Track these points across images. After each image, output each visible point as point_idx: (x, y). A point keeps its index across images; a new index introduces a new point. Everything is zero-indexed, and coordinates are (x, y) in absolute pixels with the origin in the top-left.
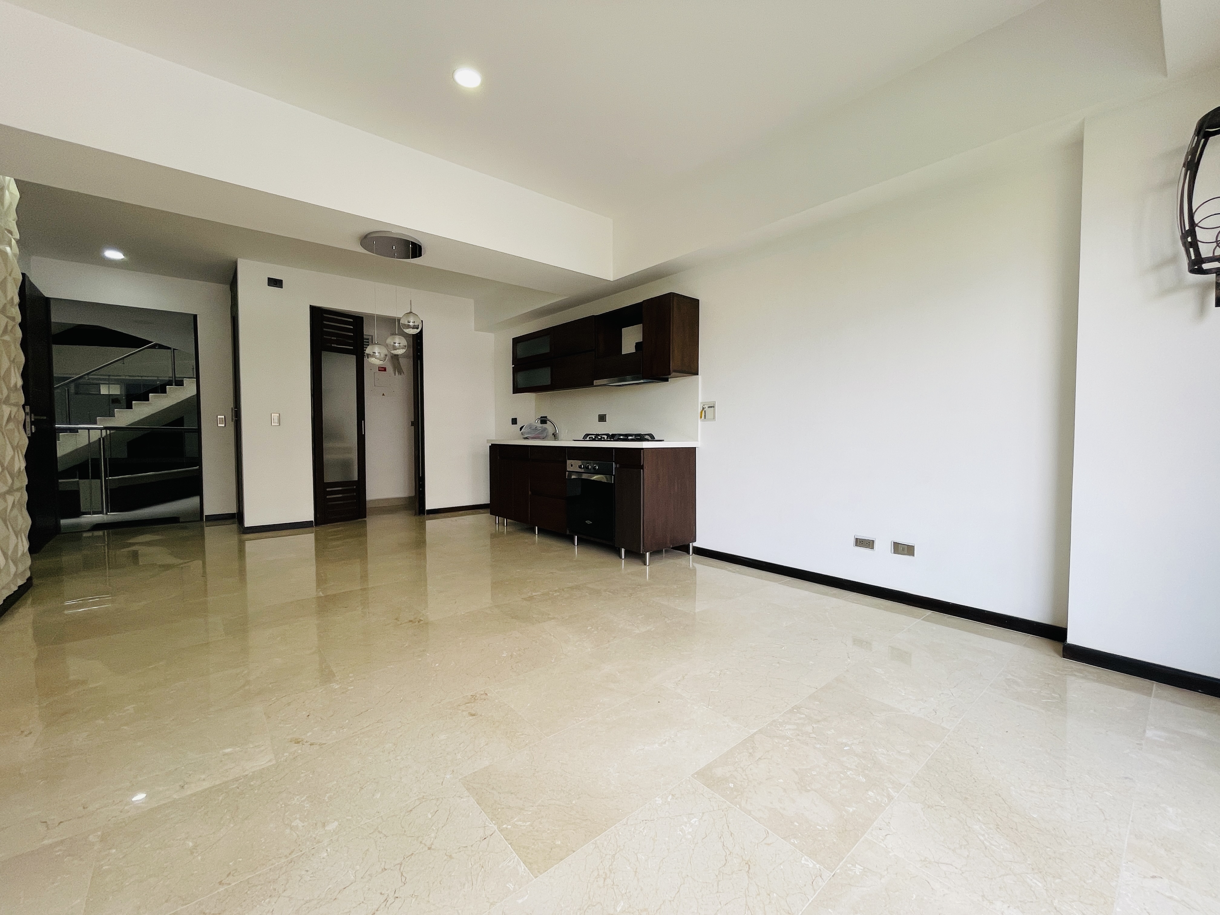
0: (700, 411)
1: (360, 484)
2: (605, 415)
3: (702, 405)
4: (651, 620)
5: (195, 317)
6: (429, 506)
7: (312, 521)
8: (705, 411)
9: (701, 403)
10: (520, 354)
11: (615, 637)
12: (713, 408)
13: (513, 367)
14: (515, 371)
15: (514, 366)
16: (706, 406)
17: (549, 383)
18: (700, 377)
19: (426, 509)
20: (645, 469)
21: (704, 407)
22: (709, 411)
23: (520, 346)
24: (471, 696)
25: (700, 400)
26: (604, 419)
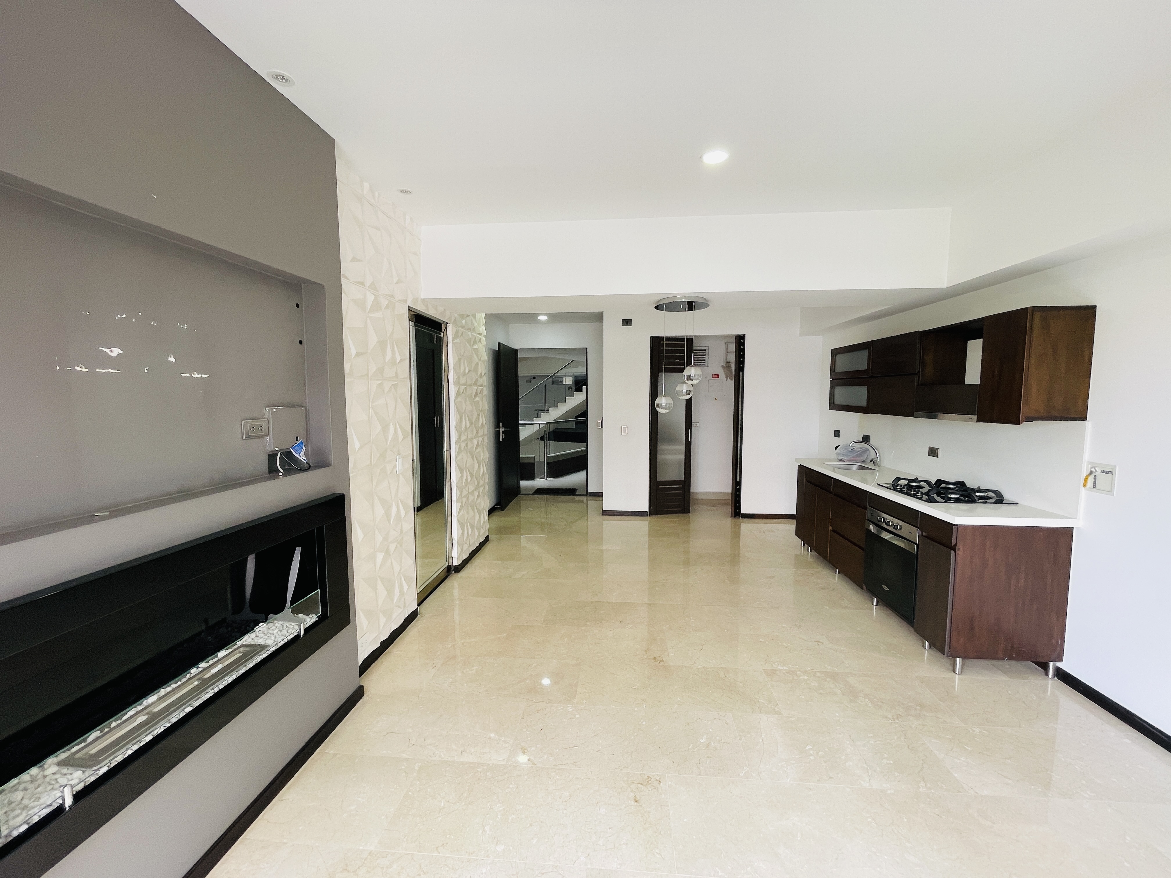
0: (1085, 473)
1: (686, 483)
2: (937, 449)
3: (1090, 466)
4: (897, 774)
5: (587, 348)
6: (744, 510)
7: (647, 512)
8: (1095, 477)
9: (1089, 463)
10: (839, 369)
11: (831, 778)
12: (1109, 475)
13: (830, 381)
14: (833, 386)
15: (831, 379)
16: (1099, 470)
17: (864, 404)
18: (1088, 424)
19: (741, 513)
20: (957, 552)
21: (1093, 470)
22: (1102, 479)
23: (839, 358)
24: (648, 777)
25: (1087, 457)
26: (935, 454)
